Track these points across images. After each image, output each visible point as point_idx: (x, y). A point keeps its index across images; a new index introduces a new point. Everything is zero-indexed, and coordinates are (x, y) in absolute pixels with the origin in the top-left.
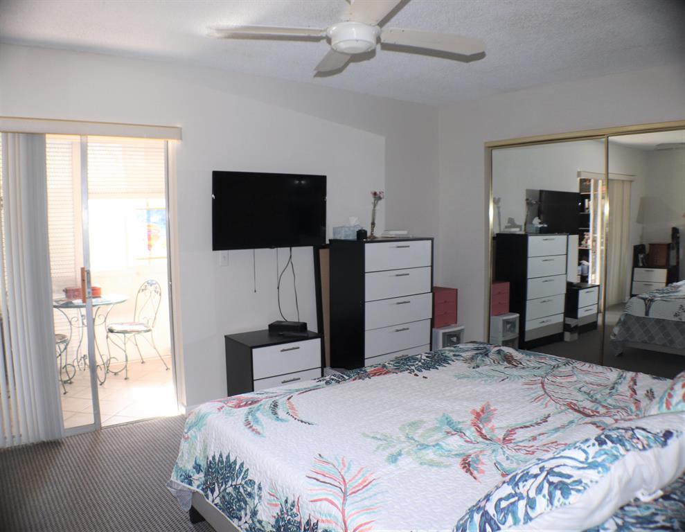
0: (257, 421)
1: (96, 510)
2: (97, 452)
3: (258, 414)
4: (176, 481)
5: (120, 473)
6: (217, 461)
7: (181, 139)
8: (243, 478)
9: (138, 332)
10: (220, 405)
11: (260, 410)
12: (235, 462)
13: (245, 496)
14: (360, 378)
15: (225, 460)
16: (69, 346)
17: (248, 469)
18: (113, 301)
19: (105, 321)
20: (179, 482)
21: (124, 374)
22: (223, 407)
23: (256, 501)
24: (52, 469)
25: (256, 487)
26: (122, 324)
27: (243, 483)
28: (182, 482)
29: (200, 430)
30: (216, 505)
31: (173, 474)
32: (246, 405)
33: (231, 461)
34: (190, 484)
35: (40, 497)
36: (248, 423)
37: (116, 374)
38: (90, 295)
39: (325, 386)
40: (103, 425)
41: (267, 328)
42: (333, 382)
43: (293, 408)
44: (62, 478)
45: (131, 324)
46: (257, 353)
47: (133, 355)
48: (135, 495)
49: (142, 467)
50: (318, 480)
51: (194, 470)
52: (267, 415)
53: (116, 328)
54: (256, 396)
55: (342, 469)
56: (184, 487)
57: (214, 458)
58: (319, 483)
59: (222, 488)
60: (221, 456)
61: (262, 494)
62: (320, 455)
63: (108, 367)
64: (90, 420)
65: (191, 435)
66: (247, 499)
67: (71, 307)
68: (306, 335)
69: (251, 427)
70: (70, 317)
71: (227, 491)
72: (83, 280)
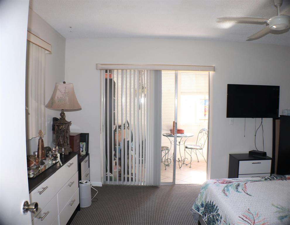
0: (228, 190)
1: (164, 214)
2: (171, 193)
3: (230, 188)
4: (194, 209)
5: (177, 203)
6: (209, 204)
7: (215, 71)
8: (216, 213)
9: (197, 149)
10: (216, 181)
11: (232, 186)
12: (215, 205)
13: (216, 220)
14: (282, 180)
15: (211, 204)
16: (169, 152)
17: (218, 209)
18: (188, 135)
19: (184, 143)
20: (195, 210)
21: (189, 165)
22: (216, 182)
23: (219, 223)
24: (153, 196)
25: (220, 217)
26: (191, 145)
27: (216, 214)
28: (196, 210)
29: (205, 190)
30: (205, 221)
31: (193, 206)
32: (226, 183)
33: (214, 205)
34: (198, 211)
35: (146, 205)
36: (224, 191)
37: (186, 165)
38: (177, 132)
39: (264, 180)
40: (176, 184)
41: (248, 153)
42: (268, 179)
43: (246, 188)
44: (155, 200)
45: (194, 146)
46: (241, 163)
47: (194, 158)
48: (180, 212)
49: (186, 202)
50: (243, 219)
51: (201, 206)
52: (234, 189)
53: (189, 147)
54: (232, 180)
55: (256, 217)
56: (196, 212)
57: (208, 202)
58: (243, 220)
59: (209, 215)
60: (211, 202)
61: (222, 221)
62: (249, 209)
63: (184, 162)
64: (171, 180)
65: (202, 191)
66: (216, 221)
67: (171, 137)
68: (265, 158)
69: (224, 192)
70: (171, 140)
71: (210, 217)
72: (174, 126)
